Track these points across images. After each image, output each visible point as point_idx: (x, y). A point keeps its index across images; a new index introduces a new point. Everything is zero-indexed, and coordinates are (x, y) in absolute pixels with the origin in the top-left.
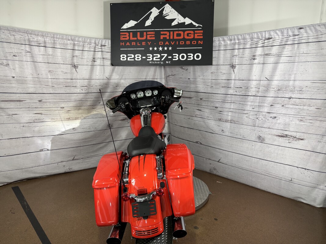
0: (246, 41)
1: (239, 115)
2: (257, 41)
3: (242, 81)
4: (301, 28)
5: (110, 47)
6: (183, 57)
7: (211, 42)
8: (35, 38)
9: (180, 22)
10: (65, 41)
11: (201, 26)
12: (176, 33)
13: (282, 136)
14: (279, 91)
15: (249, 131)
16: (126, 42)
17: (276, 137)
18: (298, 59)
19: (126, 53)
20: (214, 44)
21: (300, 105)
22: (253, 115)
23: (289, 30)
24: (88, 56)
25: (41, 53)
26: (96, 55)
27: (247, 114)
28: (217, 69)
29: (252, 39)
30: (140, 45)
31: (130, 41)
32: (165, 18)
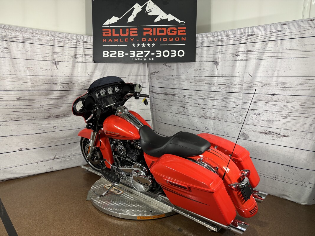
0: (229, 37)
1: (222, 112)
2: (240, 37)
3: (225, 78)
4: (284, 24)
5: (92, 43)
6: (166, 54)
7: (194, 38)
8: (12, 33)
9: (163, 19)
10: (45, 37)
11: (184, 22)
12: (158, 29)
13: (266, 133)
14: (263, 88)
15: (233, 128)
16: (108, 38)
17: (260, 134)
18: (281, 56)
19: (109, 49)
20: (197, 41)
21: (283, 101)
22: (237, 112)
23: (272, 26)
24: (69, 52)
25: (19, 49)
26: (77, 52)
27: (231, 111)
28: (201, 66)
29: (235, 36)
30: (122, 41)
31: (112, 37)
32: (148, 14)
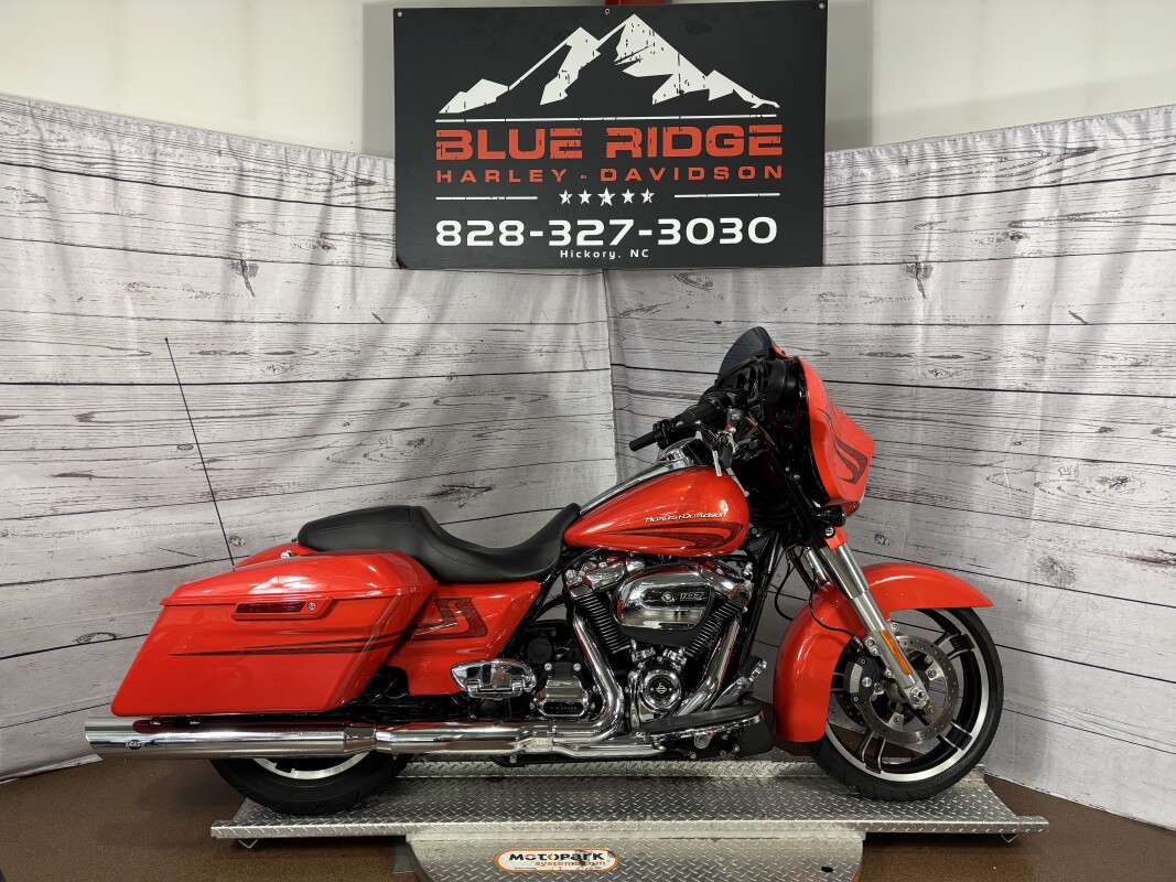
0: (973, 162)
1: (950, 471)
2: (1026, 161)
3: (959, 330)
5: (392, 189)
6: (700, 231)
7: (818, 170)
8: (68, 137)
9: (687, 90)
10: (204, 156)
11: (776, 105)
12: (669, 133)
13: (1157, 561)
14: (1138, 369)
15: (1002, 539)
16: (458, 167)
17: (1127, 565)
19: (462, 213)
20: (827, 179)
22: (1016, 471)
23: (1174, 115)
24: (299, 223)
25: (95, 206)
26: (332, 222)
27: (990, 465)
28: (846, 283)
29: (1006, 155)
30: (519, 180)
31: (477, 165)
32: (626, 71)
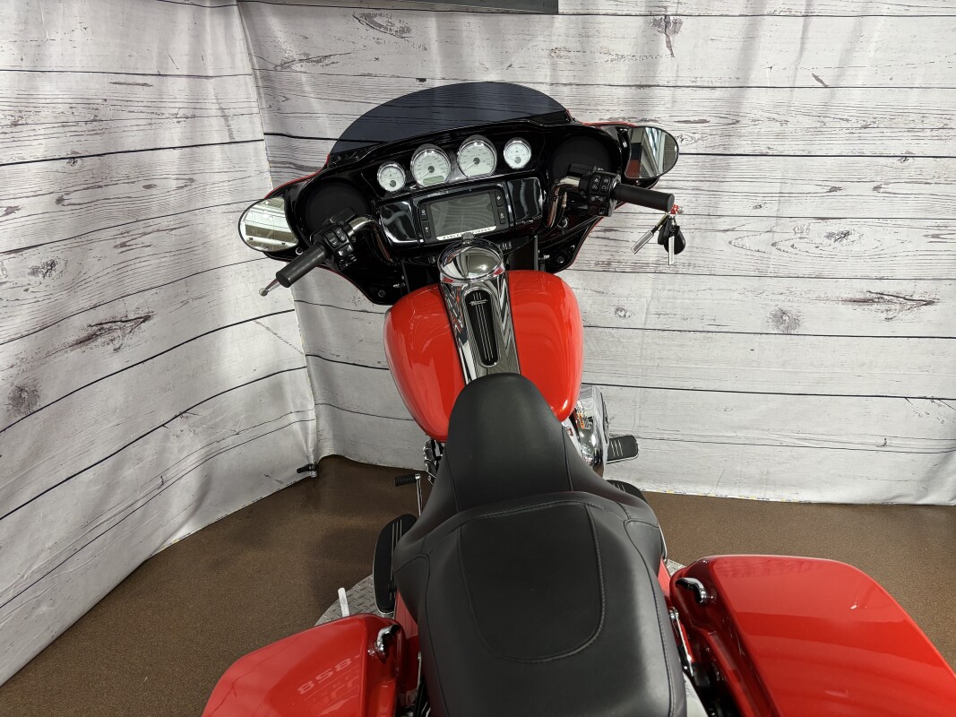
1: (694, 238)
3: (706, 93)
13: (865, 301)
14: (866, 130)
15: (741, 297)
17: (842, 307)
21: (936, 180)
22: (756, 233)
27: (733, 230)
28: (585, 36)
